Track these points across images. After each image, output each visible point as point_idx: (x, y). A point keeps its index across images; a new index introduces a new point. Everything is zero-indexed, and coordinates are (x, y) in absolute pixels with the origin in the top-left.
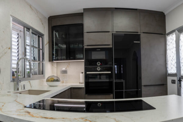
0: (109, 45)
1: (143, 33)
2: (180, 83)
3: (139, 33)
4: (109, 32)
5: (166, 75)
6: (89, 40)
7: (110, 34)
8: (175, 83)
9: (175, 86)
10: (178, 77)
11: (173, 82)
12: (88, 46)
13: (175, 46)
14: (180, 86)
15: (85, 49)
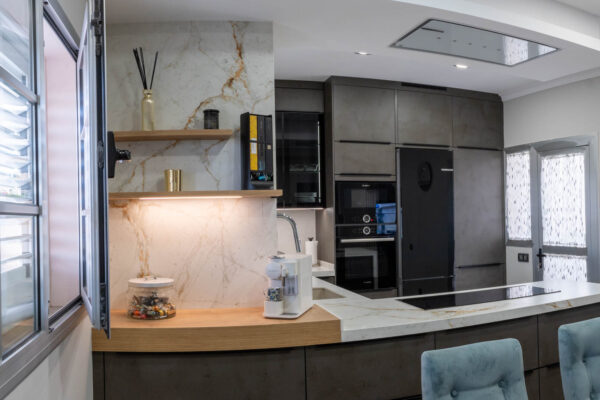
0: (389, 175)
1: (459, 147)
2: (541, 261)
3: (450, 149)
4: (388, 143)
5: (503, 243)
6: (345, 162)
7: (391, 148)
8: (527, 261)
9: (529, 267)
10: (537, 247)
11: (523, 258)
12: (342, 175)
13: (527, 180)
14: (541, 267)
15: (336, 182)
